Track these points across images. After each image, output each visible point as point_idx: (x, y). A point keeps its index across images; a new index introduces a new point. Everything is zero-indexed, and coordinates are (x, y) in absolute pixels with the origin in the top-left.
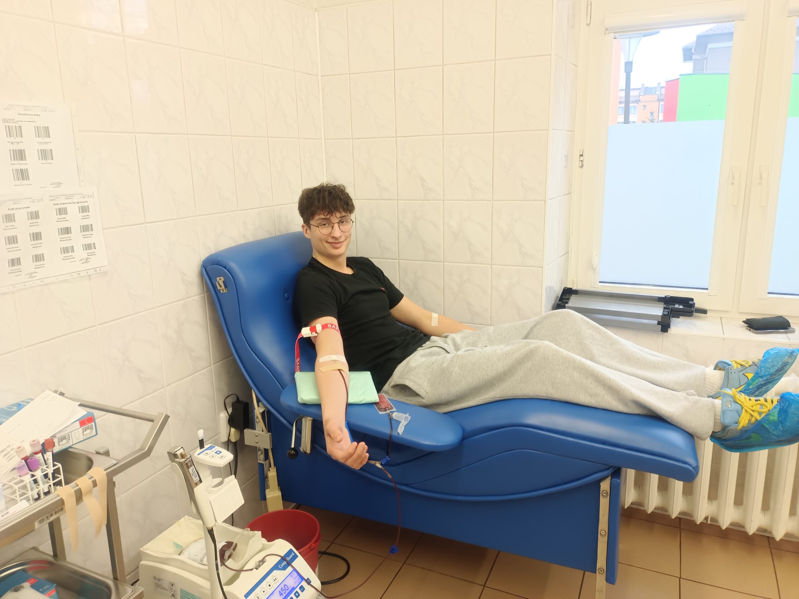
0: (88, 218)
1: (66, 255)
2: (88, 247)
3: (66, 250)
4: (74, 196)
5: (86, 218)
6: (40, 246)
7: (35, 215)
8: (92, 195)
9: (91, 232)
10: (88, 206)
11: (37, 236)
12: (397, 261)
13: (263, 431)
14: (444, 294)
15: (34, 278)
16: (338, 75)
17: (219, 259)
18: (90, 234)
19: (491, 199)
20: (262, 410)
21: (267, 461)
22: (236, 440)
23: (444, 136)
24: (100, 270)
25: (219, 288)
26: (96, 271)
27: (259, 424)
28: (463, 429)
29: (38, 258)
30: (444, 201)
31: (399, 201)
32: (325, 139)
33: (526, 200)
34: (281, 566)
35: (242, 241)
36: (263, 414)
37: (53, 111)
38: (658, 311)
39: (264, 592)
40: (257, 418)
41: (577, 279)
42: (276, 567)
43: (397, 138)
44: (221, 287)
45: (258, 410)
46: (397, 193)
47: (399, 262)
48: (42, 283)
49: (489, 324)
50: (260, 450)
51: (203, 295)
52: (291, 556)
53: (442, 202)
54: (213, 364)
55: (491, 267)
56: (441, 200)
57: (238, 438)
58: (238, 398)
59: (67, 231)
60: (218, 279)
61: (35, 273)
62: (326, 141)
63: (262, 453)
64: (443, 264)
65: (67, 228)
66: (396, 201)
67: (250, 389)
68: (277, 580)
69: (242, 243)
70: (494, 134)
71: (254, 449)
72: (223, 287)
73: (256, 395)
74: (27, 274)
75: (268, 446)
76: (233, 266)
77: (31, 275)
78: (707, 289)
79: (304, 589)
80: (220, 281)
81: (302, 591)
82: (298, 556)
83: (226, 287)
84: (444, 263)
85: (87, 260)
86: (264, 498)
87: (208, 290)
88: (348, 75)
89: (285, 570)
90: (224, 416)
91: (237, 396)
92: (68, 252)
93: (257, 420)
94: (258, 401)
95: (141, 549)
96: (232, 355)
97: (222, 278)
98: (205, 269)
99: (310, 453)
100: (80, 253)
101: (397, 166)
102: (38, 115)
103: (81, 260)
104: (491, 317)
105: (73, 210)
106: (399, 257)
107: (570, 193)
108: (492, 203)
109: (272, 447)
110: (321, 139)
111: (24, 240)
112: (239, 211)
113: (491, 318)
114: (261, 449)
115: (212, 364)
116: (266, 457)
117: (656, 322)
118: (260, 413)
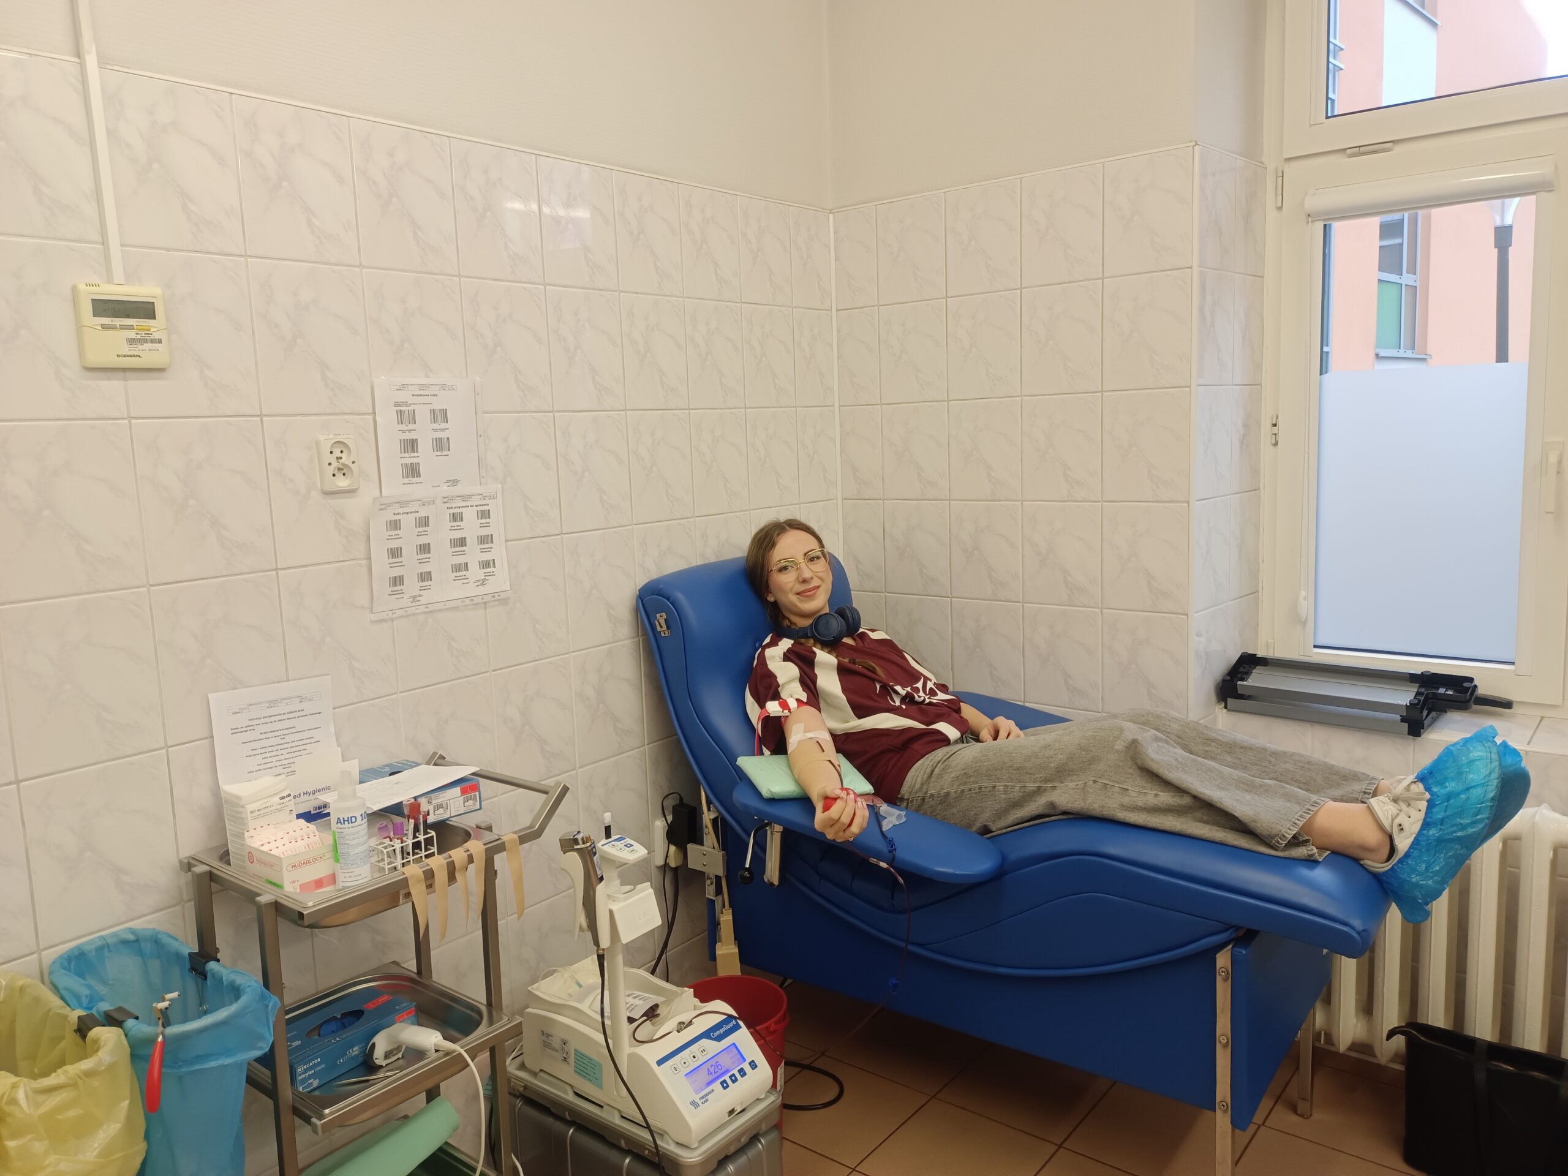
0: (488, 526)
1: (459, 574)
2: (486, 564)
3: (458, 568)
4: (473, 497)
5: (485, 526)
6: (427, 562)
7: (424, 522)
8: (495, 496)
9: (489, 545)
10: (489, 510)
11: (425, 549)
12: (949, 599)
13: (714, 848)
14: (1023, 657)
15: (418, 603)
16: (862, 308)
17: (661, 587)
18: (489, 548)
19: (1100, 499)
20: (713, 816)
21: (720, 897)
22: (677, 865)
23: (1024, 398)
24: (499, 596)
25: (659, 629)
26: (494, 597)
27: (709, 837)
28: (1004, 858)
29: (425, 577)
30: (1024, 503)
31: (951, 502)
32: (840, 406)
33: (1158, 502)
34: (713, 1035)
35: (697, 561)
36: (714, 821)
37: (454, 389)
38: (1404, 697)
39: (685, 1063)
40: (707, 827)
41: (1274, 639)
42: (707, 1035)
43: (950, 402)
44: (661, 627)
45: (708, 817)
46: (949, 490)
47: (951, 601)
48: (427, 610)
49: (1100, 711)
50: (709, 878)
51: (637, 639)
52: (731, 1025)
53: (1020, 503)
54: (648, 744)
55: (1102, 612)
56: (1019, 501)
57: (680, 863)
58: (681, 799)
59: (462, 542)
60: (658, 615)
61: (420, 596)
62: (842, 408)
63: (712, 884)
64: (1023, 606)
65: (462, 538)
66: (948, 502)
67: (698, 784)
68: (706, 1052)
69: (699, 564)
70: (1102, 395)
71: (700, 875)
72: (665, 628)
73: (705, 792)
74: (410, 597)
75: (720, 872)
76: (680, 597)
77: (414, 599)
78: (1513, 663)
79: (745, 1074)
80: (661, 618)
81: (742, 1076)
82: (741, 1027)
83: (668, 628)
84: (1025, 605)
85: (483, 582)
86: (713, 957)
87: (645, 634)
88: (876, 308)
89: (719, 1041)
90: (660, 826)
91: (680, 796)
92: (460, 570)
93: (706, 831)
94: (709, 803)
95: (529, 988)
96: (676, 734)
97: (664, 614)
98: (642, 601)
99: (778, 886)
100: (475, 572)
101: (949, 446)
102: (435, 395)
103: (476, 582)
104: (1102, 697)
105: (470, 514)
106: (951, 593)
107: (1255, 490)
108: (1102, 505)
109: (725, 874)
110: (833, 406)
111: (410, 553)
112: (697, 519)
113: (1102, 700)
114: (712, 876)
115: (646, 743)
116: (719, 891)
117: (1398, 717)
118: (710, 819)
